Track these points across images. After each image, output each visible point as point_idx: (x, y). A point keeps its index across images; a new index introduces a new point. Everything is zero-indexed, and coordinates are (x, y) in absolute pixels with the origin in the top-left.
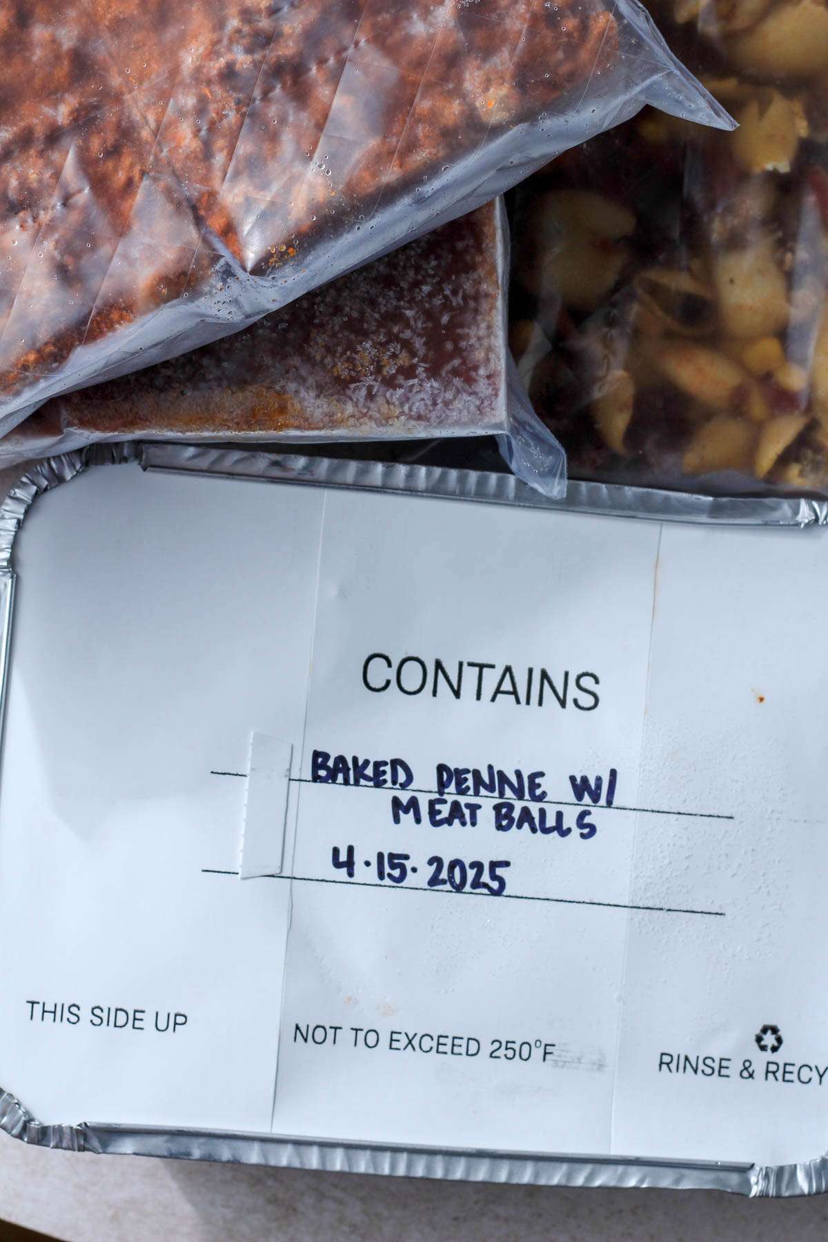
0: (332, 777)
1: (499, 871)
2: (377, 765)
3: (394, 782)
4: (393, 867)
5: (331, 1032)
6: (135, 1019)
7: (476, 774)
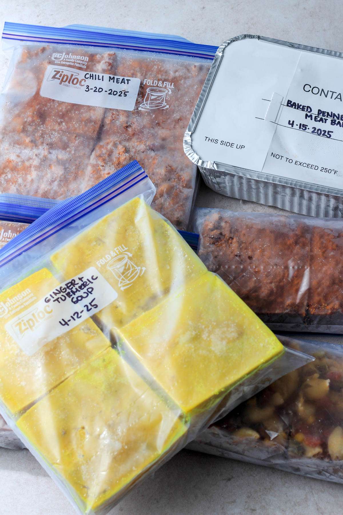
0: (292, 106)
1: (330, 133)
2: (303, 106)
3: (307, 111)
4: (303, 127)
5: (280, 157)
6: (231, 145)
7: (328, 113)
